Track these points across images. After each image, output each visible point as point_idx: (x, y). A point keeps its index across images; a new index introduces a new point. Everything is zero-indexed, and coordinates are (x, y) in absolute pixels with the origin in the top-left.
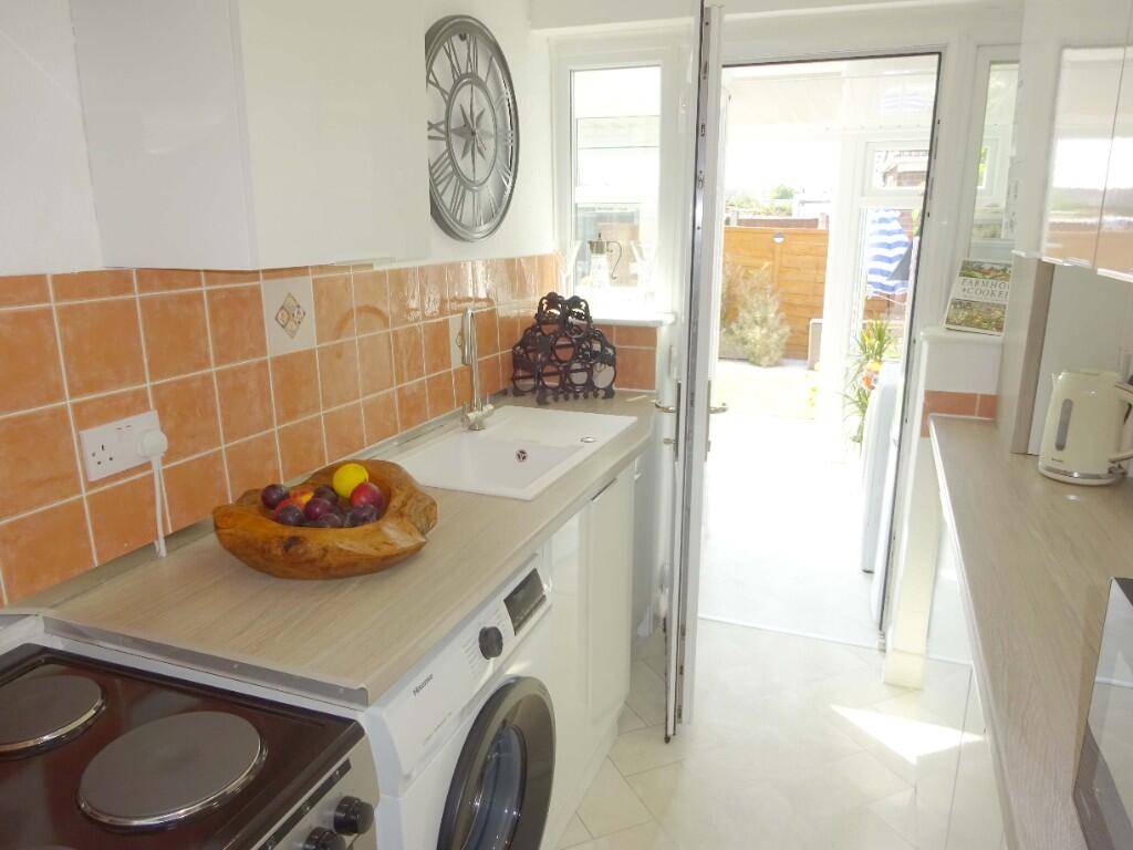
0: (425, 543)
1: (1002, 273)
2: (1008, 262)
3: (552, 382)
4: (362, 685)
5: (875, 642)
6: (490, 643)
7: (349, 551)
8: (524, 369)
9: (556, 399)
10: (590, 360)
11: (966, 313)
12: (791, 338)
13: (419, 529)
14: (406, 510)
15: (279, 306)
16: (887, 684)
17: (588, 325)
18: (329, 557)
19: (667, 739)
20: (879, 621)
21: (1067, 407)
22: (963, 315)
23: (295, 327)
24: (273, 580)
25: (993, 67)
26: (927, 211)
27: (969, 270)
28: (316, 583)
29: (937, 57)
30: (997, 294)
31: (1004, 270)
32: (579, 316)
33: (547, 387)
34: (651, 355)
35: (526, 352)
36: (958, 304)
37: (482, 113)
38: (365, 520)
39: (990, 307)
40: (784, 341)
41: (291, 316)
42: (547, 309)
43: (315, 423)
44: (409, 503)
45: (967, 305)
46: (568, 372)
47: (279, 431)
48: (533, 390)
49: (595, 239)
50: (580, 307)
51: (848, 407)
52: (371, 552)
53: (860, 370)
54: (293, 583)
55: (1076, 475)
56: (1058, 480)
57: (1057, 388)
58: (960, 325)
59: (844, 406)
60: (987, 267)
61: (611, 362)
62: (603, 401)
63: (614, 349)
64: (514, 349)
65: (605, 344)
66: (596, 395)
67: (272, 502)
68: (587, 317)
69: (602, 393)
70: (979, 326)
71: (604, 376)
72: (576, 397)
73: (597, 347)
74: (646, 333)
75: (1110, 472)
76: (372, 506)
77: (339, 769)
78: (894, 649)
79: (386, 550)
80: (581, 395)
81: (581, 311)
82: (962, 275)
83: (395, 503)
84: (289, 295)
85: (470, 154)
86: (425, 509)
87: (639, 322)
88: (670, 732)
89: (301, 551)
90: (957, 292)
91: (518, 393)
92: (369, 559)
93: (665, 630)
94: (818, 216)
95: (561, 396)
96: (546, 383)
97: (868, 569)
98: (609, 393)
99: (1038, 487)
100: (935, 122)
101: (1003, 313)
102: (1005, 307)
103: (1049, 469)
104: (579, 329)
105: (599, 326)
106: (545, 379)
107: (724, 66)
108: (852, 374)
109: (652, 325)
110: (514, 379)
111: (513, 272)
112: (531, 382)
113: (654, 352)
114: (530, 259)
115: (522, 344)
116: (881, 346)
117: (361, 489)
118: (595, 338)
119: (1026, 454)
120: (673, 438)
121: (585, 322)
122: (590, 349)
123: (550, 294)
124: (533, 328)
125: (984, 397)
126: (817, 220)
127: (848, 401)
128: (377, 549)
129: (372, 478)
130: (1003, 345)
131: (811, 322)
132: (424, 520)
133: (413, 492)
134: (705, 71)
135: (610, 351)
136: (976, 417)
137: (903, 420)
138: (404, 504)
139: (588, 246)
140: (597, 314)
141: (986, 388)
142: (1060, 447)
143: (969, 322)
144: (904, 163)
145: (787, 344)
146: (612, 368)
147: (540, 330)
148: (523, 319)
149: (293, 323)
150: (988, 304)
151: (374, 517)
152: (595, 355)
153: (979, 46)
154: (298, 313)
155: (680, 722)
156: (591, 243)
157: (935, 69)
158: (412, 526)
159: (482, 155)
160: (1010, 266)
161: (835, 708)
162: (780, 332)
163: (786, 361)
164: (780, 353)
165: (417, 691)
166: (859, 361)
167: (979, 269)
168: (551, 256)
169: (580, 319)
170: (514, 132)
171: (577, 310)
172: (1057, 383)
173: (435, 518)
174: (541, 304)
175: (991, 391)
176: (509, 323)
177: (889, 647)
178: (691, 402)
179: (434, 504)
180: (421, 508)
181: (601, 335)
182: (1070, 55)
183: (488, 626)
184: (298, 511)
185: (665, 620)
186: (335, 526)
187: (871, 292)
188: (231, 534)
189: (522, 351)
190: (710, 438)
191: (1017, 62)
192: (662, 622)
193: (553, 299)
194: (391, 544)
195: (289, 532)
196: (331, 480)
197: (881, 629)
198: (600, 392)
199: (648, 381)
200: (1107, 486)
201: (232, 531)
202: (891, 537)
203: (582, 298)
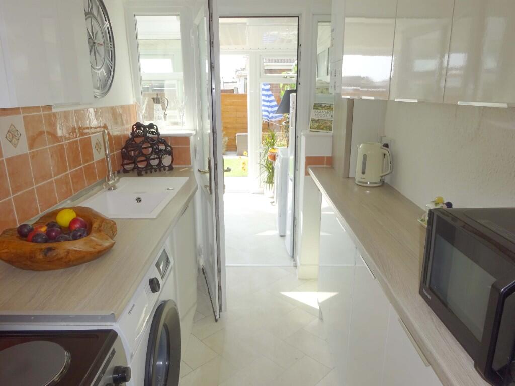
0: (114, 243)
1: (329, 107)
2: (332, 103)
3: (141, 166)
4: (112, 312)
5: (292, 264)
6: (154, 285)
7: (81, 251)
8: (128, 159)
9: (146, 173)
10: (160, 154)
11: (317, 124)
12: (228, 142)
13: (109, 237)
14: (102, 228)
15: (7, 131)
16: (299, 279)
17: (158, 137)
18: (70, 256)
19: (216, 320)
20: (292, 255)
21: (365, 157)
22: (316, 125)
23: (16, 142)
24: (35, 273)
25: (319, 23)
26: (298, 82)
27: (317, 106)
28: (62, 270)
29: (297, 18)
30: (328, 116)
31: (330, 106)
32: (153, 133)
33: (139, 168)
34: (188, 149)
35: (128, 151)
36: (313, 120)
37: (97, 33)
38: (81, 236)
39: (326, 121)
40: (226, 144)
41: (13, 136)
42: (136, 130)
43: (32, 192)
44: (103, 224)
45: (317, 121)
46: (148, 160)
47: (13, 197)
48: (133, 170)
49: (155, 96)
50: (154, 128)
51: (262, 169)
52: (91, 250)
53: (266, 153)
54: (47, 273)
55: (369, 183)
56: (362, 186)
57: (359, 151)
58: (315, 129)
59: (260, 169)
60: (323, 105)
61: (170, 153)
62: (169, 172)
63: (171, 147)
64: (122, 150)
65: (167, 145)
66: (165, 170)
67: (24, 233)
68: (158, 133)
69: (167, 168)
70: (322, 129)
71: (167, 160)
72: (156, 171)
73: (162, 147)
74: (184, 139)
75: (381, 181)
76: (83, 228)
77: (111, 354)
78: (301, 265)
79: (98, 248)
80: (158, 170)
81: (154, 130)
82: (314, 108)
83: (95, 225)
84: (12, 125)
85: (93, 53)
86: (111, 227)
87: (181, 134)
88: (218, 316)
89: (55, 254)
90: (313, 116)
91: (126, 172)
92: (90, 253)
93: (204, 273)
94: (233, 88)
95: (149, 171)
96: (139, 166)
97: (282, 235)
98: (171, 168)
99: (356, 189)
100: (299, 46)
101: (332, 123)
102: (332, 121)
103: (359, 182)
104: (152, 139)
105: (163, 137)
106: (138, 164)
107: (220, 17)
108: (262, 155)
109: (187, 136)
110: (123, 165)
111: (115, 113)
112: (132, 166)
113: (189, 148)
114: (122, 107)
115: (126, 147)
116: (273, 142)
117: (74, 221)
118: (161, 143)
119: (348, 178)
120: (208, 185)
121: (156, 136)
122: (158, 149)
123: (137, 123)
124: (130, 139)
125: (328, 158)
126: (233, 90)
127: (262, 166)
128: (94, 248)
129: (78, 215)
130: (333, 136)
131: (237, 134)
132: (111, 232)
133: (103, 220)
134: (211, 18)
135: (170, 148)
136: (325, 166)
137: (295, 169)
138: (100, 226)
139: (152, 100)
140: (163, 132)
141: (328, 154)
142: (363, 173)
143: (319, 127)
144: (267, 65)
145: (227, 145)
146: (170, 157)
147: (134, 141)
148: (125, 136)
149: (15, 139)
150: (325, 120)
151: (85, 234)
152: (161, 151)
153: (313, 15)
154: (17, 134)
155: (221, 311)
156: (153, 98)
157: (297, 24)
158: (107, 236)
159: (99, 54)
160: (333, 104)
161: (283, 293)
162: (224, 140)
163: (228, 152)
164: (225, 150)
165: (130, 312)
166: (265, 149)
167: (321, 106)
168: (133, 105)
169: (153, 134)
170: (112, 43)
171: (151, 130)
172: (360, 149)
173: (116, 231)
174: (133, 129)
175: (330, 155)
176: (118, 138)
177: (299, 264)
178: (216, 168)
179: (115, 224)
180: (109, 227)
181: (165, 141)
182: (347, 20)
183: (152, 277)
184: (44, 236)
185: (203, 269)
186: (66, 240)
187: (265, 119)
188: (6, 253)
189: (125, 151)
190: (225, 184)
191: (330, 22)
192: (201, 271)
193: (139, 125)
194: (100, 245)
195: (44, 246)
196: (56, 219)
197: (293, 258)
198: (166, 168)
199: (187, 161)
200: (379, 187)
201: (6, 251)
202: (295, 219)
203: (154, 124)
